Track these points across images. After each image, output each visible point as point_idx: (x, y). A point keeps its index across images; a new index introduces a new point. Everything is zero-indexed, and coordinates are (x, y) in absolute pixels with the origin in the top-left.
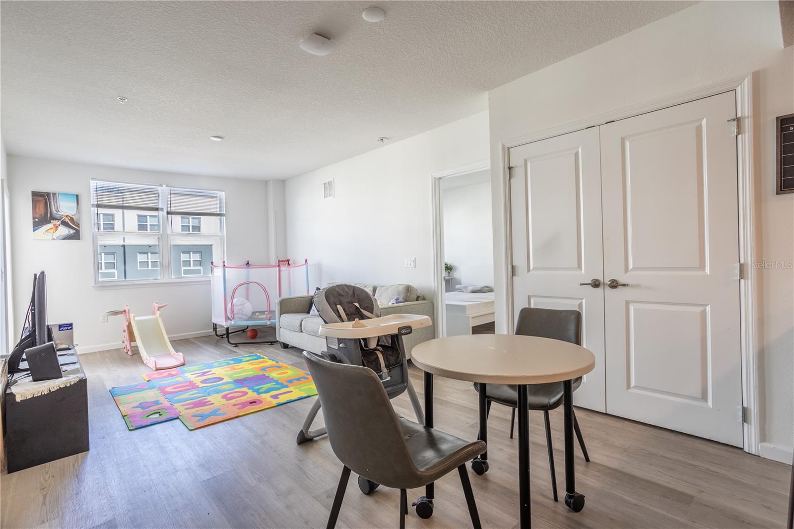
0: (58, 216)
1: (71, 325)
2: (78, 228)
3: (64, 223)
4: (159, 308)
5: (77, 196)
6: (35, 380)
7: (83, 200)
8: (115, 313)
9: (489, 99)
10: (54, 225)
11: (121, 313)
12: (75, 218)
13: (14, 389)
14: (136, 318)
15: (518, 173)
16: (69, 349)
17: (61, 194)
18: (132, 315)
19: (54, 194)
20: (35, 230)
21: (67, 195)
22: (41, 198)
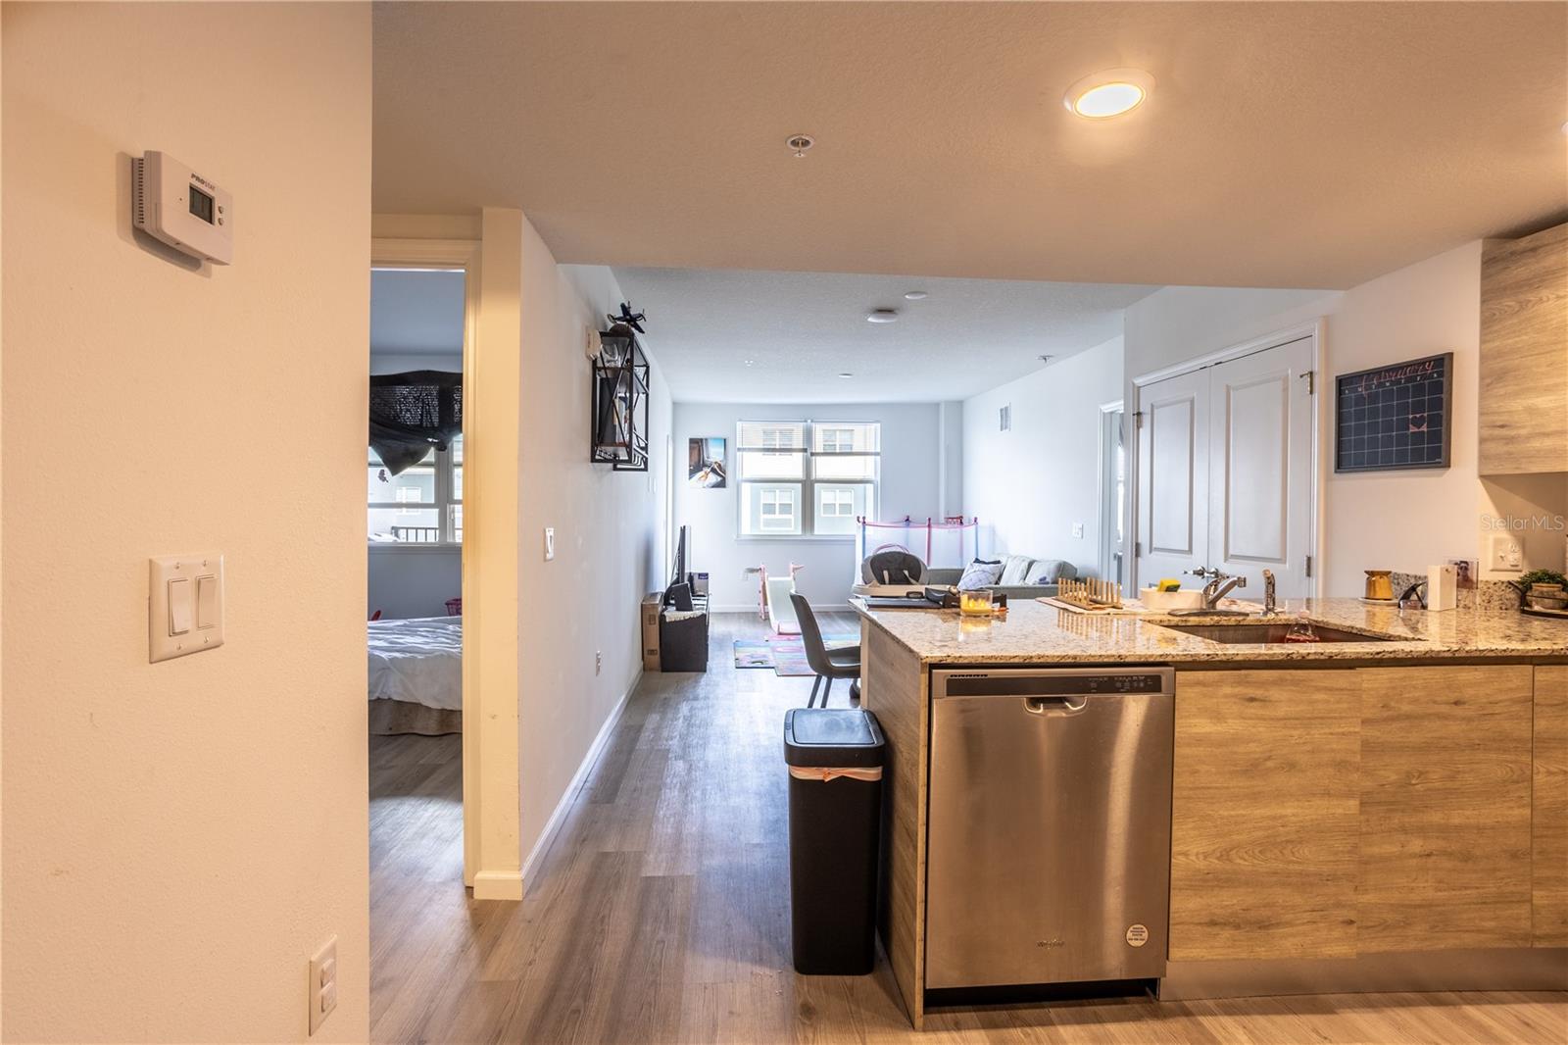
0: (708, 463)
1: (707, 574)
2: (723, 475)
3: (713, 470)
4: (794, 569)
5: (725, 440)
6: (678, 610)
7: (728, 443)
8: (752, 571)
9: (1125, 319)
10: (706, 472)
11: (757, 570)
12: (722, 465)
13: (665, 613)
14: (771, 579)
15: (1146, 420)
16: (704, 596)
17: (711, 439)
18: (766, 574)
19: (706, 440)
20: (690, 478)
21: (715, 439)
22: (696, 445)
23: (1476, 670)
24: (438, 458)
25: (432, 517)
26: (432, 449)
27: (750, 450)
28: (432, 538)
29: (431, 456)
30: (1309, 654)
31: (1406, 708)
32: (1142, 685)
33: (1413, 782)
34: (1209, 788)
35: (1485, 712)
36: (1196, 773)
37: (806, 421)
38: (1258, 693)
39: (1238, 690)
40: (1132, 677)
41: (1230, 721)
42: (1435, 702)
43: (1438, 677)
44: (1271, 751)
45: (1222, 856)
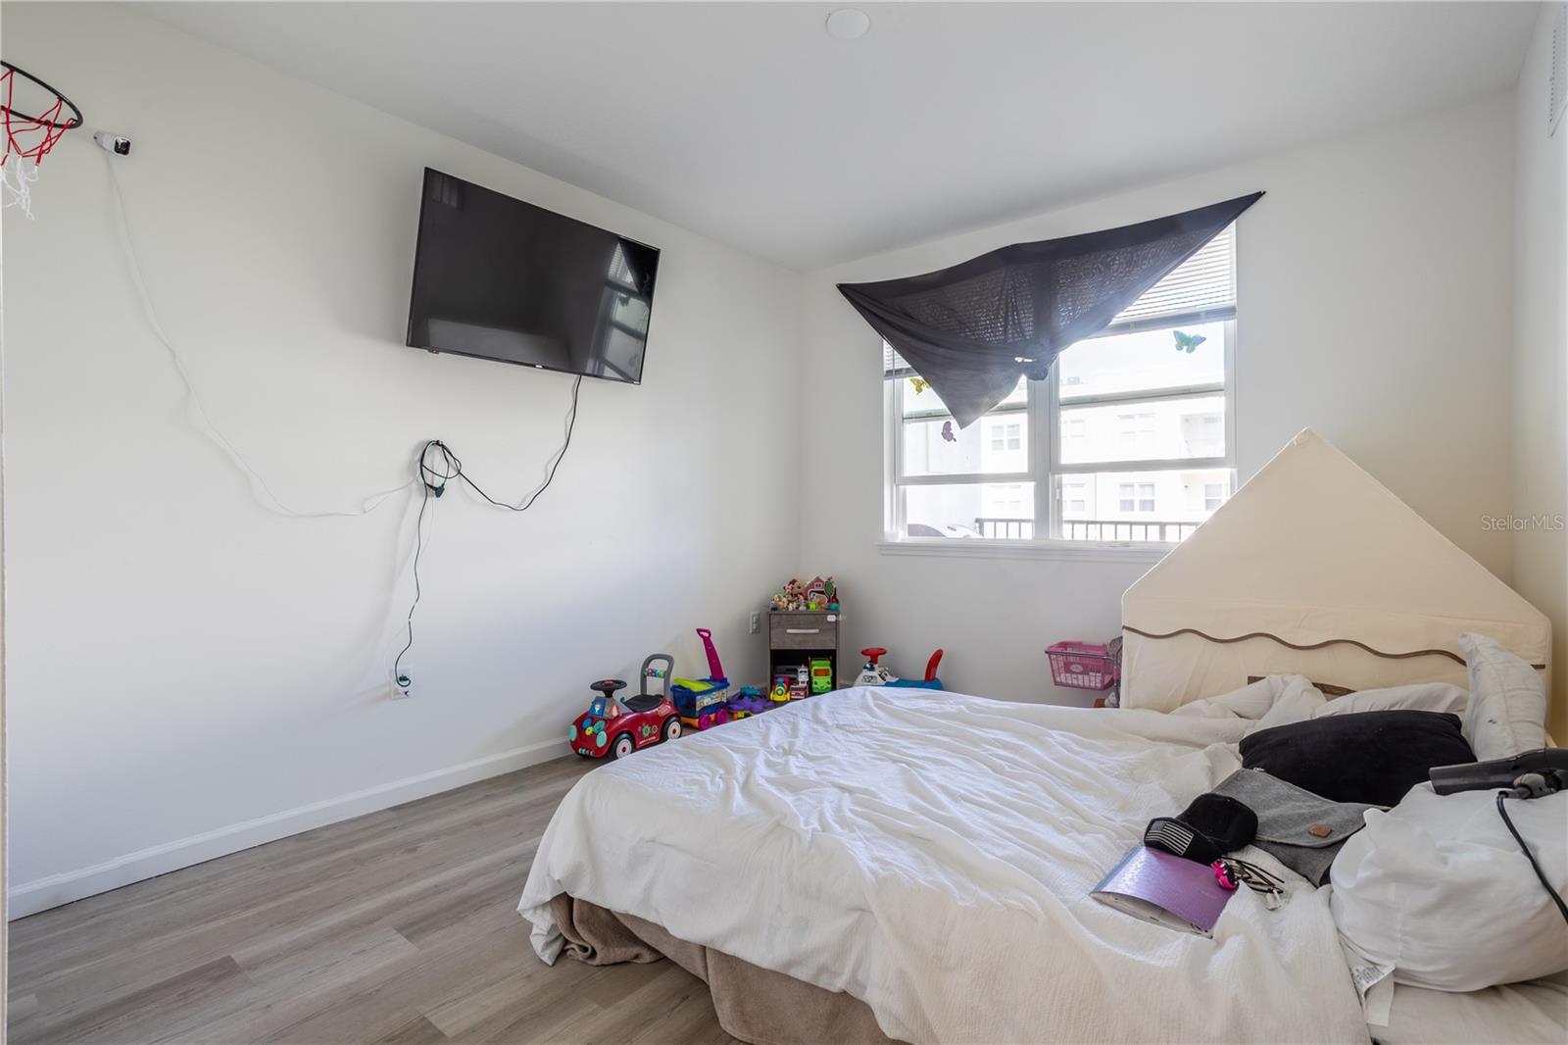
24: (1031, 391)
25: (1022, 499)
26: (1023, 379)
28: (1028, 533)
29: (1020, 393)
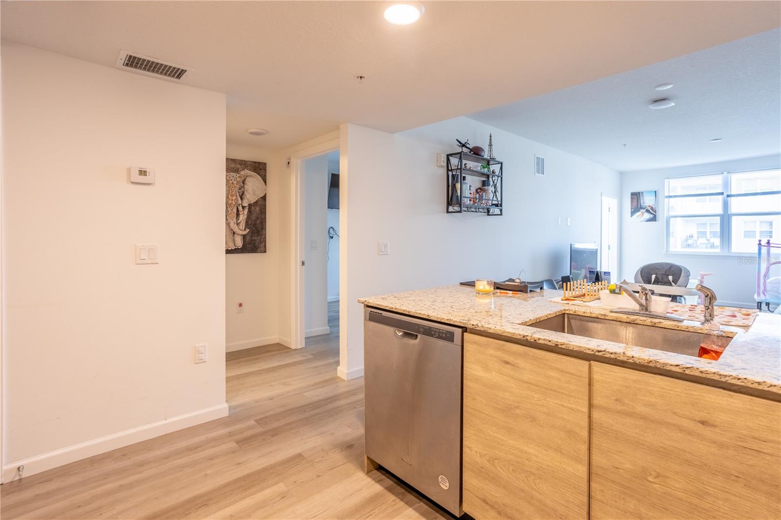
0: (644, 207)
2: (654, 213)
3: (648, 211)
5: (656, 192)
7: (660, 195)
10: (642, 212)
12: (654, 207)
17: (646, 192)
19: (642, 192)
20: (631, 216)
21: (650, 192)
22: (635, 196)
23: (731, 396)
27: (675, 196)
30: (539, 339)
31: (640, 409)
32: (444, 336)
33: (650, 479)
34: (482, 413)
35: (745, 445)
36: (474, 399)
37: (723, 173)
38: (511, 359)
39: (498, 353)
40: (440, 329)
41: (493, 372)
42: (675, 413)
43: (679, 390)
44: (519, 403)
45: (489, 460)
